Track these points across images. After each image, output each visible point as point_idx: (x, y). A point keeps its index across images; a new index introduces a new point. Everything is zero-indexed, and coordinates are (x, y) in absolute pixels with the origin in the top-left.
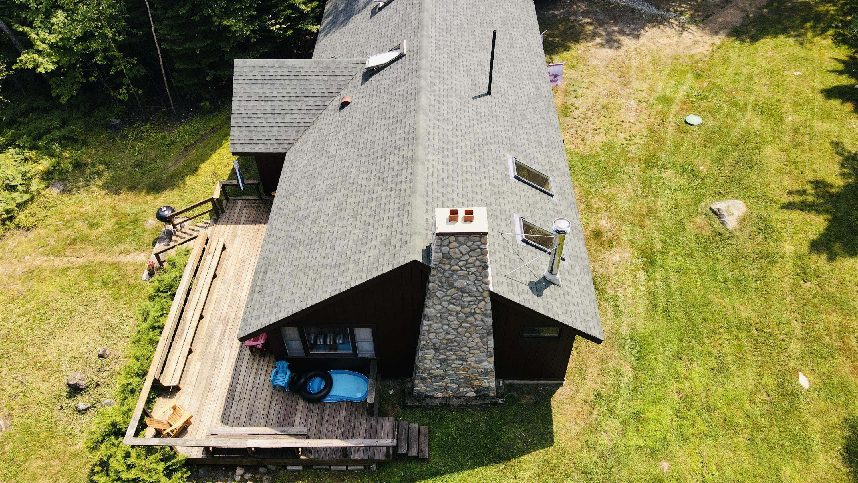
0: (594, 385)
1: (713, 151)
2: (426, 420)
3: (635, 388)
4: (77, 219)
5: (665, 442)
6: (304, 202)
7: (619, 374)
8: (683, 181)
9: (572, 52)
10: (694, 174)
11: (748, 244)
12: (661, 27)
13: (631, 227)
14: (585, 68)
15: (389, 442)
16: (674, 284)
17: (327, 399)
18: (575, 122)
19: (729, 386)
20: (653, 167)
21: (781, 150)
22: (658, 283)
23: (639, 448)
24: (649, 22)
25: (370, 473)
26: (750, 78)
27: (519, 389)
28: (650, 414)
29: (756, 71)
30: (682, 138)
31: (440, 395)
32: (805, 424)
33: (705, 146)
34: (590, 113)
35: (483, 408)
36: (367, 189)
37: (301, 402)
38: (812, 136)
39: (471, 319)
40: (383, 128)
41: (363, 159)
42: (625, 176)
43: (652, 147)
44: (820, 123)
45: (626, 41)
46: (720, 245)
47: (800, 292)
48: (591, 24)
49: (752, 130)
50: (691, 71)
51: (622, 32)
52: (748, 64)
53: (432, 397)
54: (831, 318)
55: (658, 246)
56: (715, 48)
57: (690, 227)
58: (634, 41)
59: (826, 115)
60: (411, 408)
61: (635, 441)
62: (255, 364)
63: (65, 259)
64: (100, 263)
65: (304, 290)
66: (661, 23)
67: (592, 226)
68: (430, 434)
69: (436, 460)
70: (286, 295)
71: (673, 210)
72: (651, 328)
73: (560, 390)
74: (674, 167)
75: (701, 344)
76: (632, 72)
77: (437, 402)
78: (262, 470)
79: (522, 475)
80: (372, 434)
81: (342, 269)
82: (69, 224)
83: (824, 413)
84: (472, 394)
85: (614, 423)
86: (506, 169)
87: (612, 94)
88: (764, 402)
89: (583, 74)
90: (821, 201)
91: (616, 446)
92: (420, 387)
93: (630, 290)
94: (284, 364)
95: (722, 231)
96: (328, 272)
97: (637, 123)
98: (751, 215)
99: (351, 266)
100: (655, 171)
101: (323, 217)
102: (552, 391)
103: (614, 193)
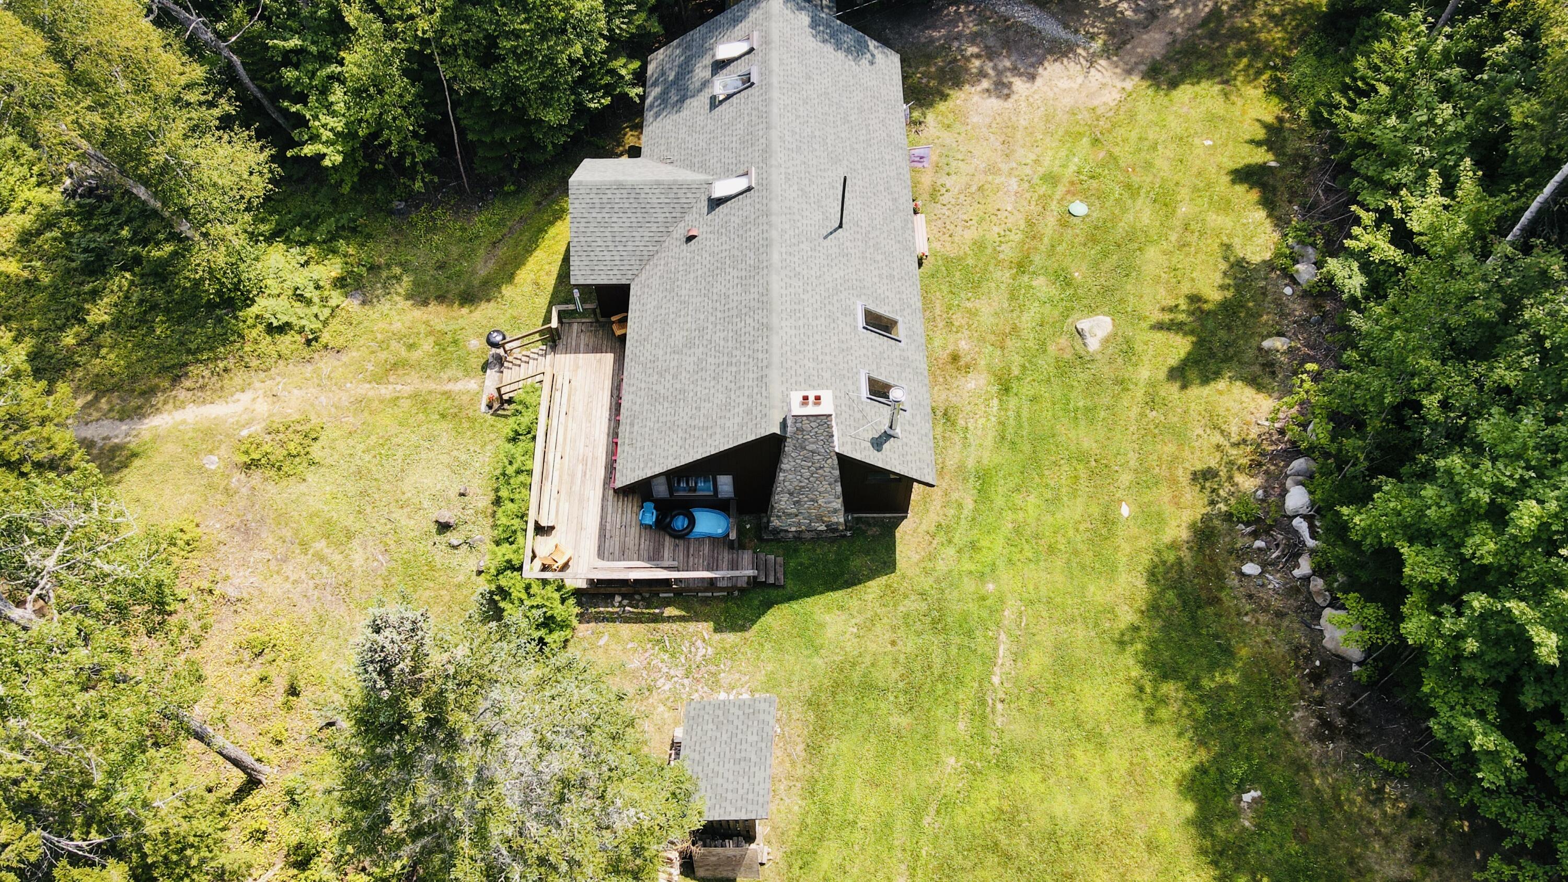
0: (936, 518)
1: (1093, 252)
2: (781, 552)
3: (973, 519)
4: (390, 339)
5: (994, 567)
6: (661, 352)
7: (960, 506)
8: (1054, 291)
9: (950, 104)
10: (1068, 282)
11: (1106, 369)
12: (1065, 60)
13: (991, 348)
14: (963, 129)
15: (751, 573)
16: (1025, 414)
17: (692, 536)
18: (944, 210)
19: (1058, 516)
20: (1023, 272)
21: (1165, 253)
22: (1010, 413)
23: (971, 572)
24: (1050, 51)
25: (733, 598)
26: (1154, 147)
27: (867, 522)
28: (984, 543)
29: (1164, 137)
30: (1062, 234)
31: (793, 529)
32: (1116, 549)
33: (1085, 245)
34: (962, 197)
35: (833, 541)
36: (726, 351)
37: (667, 538)
38: (1202, 234)
39: (821, 471)
40: (736, 281)
41: (719, 314)
42: (993, 285)
43: (1026, 247)
44: (1214, 217)
45: (1019, 84)
46: (1078, 370)
47: (1144, 421)
48: (978, 56)
49: (1138, 225)
50: (1088, 133)
51: (1015, 70)
52: (1156, 124)
53: (787, 531)
54: (1166, 448)
55: (1016, 371)
56: (1124, 96)
57: (1052, 349)
58: (1028, 85)
59: (1225, 206)
60: (767, 540)
61: (968, 566)
62: (620, 504)
63: (390, 387)
64: (430, 392)
65: (675, 448)
66: (1065, 55)
67: (951, 348)
68: (785, 564)
69: (791, 586)
70: (658, 451)
71: (1038, 328)
72: (996, 461)
73: (905, 522)
74: (1046, 274)
75: (1041, 476)
76: (1019, 135)
77: (791, 535)
78: (637, 597)
79: (866, 597)
80: (734, 566)
81: (710, 432)
82: (383, 345)
83: (1137, 538)
84: (823, 528)
85: (951, 551)
86: (855, 319)
87: (992, 169)
88: (1087, 530)
89: (960, 139)
90: (1191, 319)
91: (951, 571)
92: (775, 523)
93: (982, 421)
94: (649, 505)
95: (1083, 353)
96: (696, 432)
97: (1015, 212)
98: (1116, 334)
99: (718, 430)
100: (1026, 278)
101: (684, 374)
102: (896, 523)
103: (978, 306)
